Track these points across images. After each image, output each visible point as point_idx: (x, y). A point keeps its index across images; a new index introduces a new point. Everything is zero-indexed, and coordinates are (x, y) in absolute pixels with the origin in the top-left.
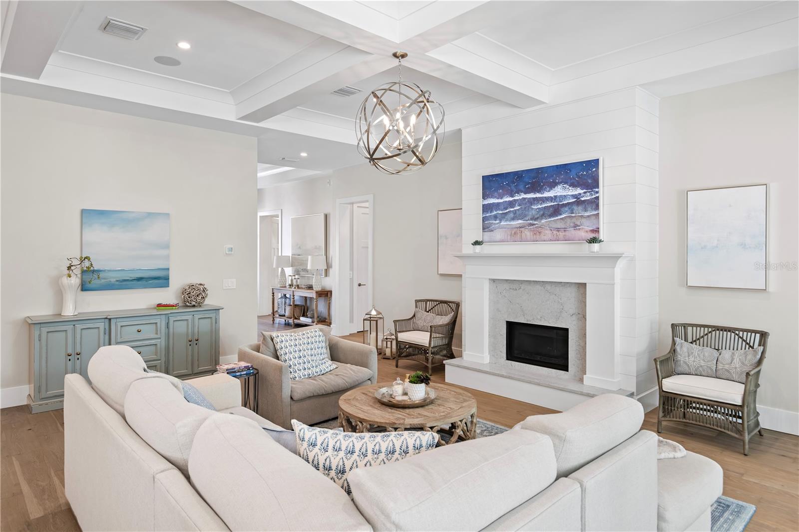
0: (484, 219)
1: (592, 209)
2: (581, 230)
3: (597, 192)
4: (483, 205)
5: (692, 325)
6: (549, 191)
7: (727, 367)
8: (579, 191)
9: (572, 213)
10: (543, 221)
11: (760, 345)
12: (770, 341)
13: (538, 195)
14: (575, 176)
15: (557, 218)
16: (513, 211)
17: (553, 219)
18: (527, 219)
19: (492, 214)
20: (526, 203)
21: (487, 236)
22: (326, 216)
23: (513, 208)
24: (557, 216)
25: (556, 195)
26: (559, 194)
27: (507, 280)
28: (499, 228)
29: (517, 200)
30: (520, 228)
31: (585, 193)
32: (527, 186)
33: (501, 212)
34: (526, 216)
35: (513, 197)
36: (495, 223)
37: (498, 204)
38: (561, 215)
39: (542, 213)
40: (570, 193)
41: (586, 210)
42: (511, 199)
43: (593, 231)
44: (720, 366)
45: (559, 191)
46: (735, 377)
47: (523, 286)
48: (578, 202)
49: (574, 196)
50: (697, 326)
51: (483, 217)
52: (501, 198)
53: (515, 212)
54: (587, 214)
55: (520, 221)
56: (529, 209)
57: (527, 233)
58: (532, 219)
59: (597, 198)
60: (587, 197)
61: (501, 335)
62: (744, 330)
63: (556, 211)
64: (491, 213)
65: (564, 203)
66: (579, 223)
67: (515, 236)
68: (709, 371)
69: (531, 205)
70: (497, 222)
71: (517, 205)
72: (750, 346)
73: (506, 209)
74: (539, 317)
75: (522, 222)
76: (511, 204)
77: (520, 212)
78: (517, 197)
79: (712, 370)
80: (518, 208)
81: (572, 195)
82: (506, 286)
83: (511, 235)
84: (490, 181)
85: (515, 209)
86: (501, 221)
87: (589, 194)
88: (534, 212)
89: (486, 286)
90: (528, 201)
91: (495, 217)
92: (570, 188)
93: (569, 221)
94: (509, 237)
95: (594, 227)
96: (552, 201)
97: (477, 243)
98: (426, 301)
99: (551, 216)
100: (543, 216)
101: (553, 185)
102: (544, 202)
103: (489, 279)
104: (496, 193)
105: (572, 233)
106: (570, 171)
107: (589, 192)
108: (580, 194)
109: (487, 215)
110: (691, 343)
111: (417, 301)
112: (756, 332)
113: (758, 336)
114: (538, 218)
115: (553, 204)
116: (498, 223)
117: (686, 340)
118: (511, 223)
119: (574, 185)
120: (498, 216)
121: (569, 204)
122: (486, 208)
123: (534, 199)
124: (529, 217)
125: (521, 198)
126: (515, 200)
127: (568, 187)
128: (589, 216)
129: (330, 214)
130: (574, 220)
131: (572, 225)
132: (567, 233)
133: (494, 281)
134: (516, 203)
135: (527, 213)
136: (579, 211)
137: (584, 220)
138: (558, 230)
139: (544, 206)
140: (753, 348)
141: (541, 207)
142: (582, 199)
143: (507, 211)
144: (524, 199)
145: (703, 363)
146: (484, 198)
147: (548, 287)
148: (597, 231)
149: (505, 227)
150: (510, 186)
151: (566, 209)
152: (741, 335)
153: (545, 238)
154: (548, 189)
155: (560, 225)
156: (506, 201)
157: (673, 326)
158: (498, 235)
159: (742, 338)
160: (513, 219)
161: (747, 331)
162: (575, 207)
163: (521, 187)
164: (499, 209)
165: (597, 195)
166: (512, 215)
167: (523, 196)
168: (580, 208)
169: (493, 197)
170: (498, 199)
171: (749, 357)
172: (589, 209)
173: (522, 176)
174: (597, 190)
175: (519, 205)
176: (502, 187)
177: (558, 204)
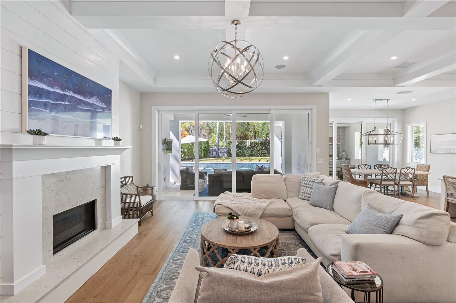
19: (41, 101)
20: (74, 101)
23: (64, 102)
25: (93, 103)
29: (67, 95)
32: (75, 87)
33: (52, 102)
35: (63, 91)
37: (49, 92)
42: (62, 93)
52: (52, 87)
65: (97, 110)
69: (78, 104)
71: (67, 100)
73: (57, 101)
76: (63, 97)
80: (68, 103)
82: (54, 180)
85: (65, 103)
91: (45, 105)
115: (91, 109)
123: (81, 100)
125: (70, 95)
127: (99, 100)
134: (66, 98)
139: (86, 108)
144: (73, 97)
154: (89, 96)
164: (50, 99)
167: (71, 94)
175: (69, 101)
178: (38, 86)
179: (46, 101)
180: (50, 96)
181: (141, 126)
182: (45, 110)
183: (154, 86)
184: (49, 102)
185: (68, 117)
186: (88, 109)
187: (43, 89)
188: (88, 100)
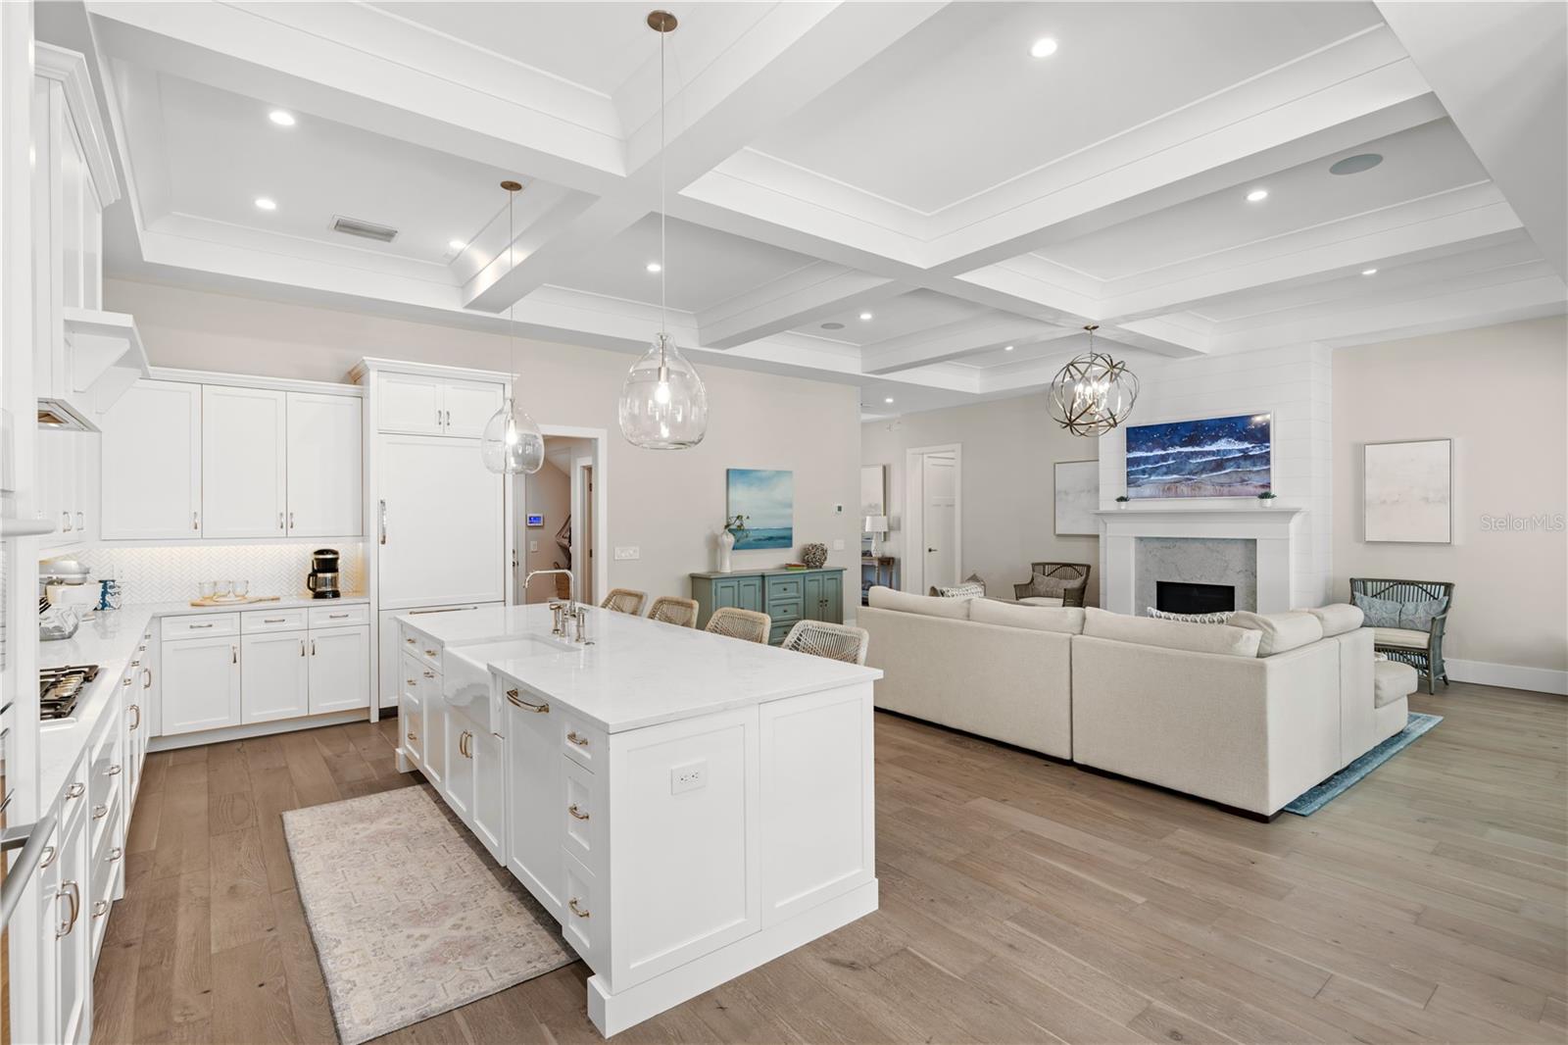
0: (1129, 474)
3: (1268, 447)
4: (1128, 459)
5: (1372, 580)
7: (1410, 617)
8: (1246, 445)
10: (1204, 476)
11: (1445, 595)
12: (1455, 592)
13: (1197, 449)
15: (1219, 473)
16: (1165, 466)
17: (1215, 474)
21: (1133, 491)
22: (884, 468)
26: (1222, 448)
27: (1158, 538)
28: (1148, 483)
34: (1182, 470)
35: (1165, 450)
37: (1147, 457)
38: (1225, 469)
39: (1201, 467)
41: (1255, 465)
42: (1163, 453)
43: (1263, 486)
44: (1404, 617)
45: (1222, 445)
46: (1420, 626)
47: (1178, 544)
49: (1240, 451)
50: (1377, 580)
52: (1151, 451)
53: (1168, 466)
54: (1255, 469)
57: (1184, 489)
58: (1189, 474)
59: (1268, 453)
60: (1257, 452)
61: (1151, 597)
62: (1428, 583)
63: (1219, 465)
67: (1170, 491)
68: (1392, 622)
70: (1146, 476)
72: (1434, 598)
73: (1157, 463)
74: (1199, 576)
76: (1164, 458)
77: (1175, 466)
78: (1171, 451)
79: (1395, 621)
82: (1157, 544)
83: (1164, 490)
84: (1136, 433)
86: (1150, 475)
88: (1192, 467)
89: (1133, 544)
91: (1144, 472)
93: (1234, 476)
94: (1161, 493)
95: (1265, 482)
97: (1121, 499)
98: (1044, 564)
99: (1212, 471)
100: (1203, 471)
101: (1215, 439)
103: (1136, 538)
105: (1238, 487)
108: (1248, 448)
110: (1373, 596)
111: (1034, 565)
112: (1441, 584)
113: (1443, 587)
117: (1365, 594)
119: (1240, 439)
121: (1234, 458)
122: (1130, 462)
128: (1258, 471)
129: (890, 466)
130: (1240, 475)
131: (1239, 480)
132: (1231, 488)
133: (1141, 539)
135: (1183, 467)
136: (1247, 466)
137: (1252, 475)
138: (1222, 485)
139: (1204, 460)
140: (1437, 599)
142: (1251, 453)
144: (1180, 453)
145: (1385, 615)
146: (1128, 451)
147: (1210, 544)
148: (1268, 486)
152: (1425, 587)
153: (1206, 493)
155: (1223, 480)
157: (1352, 581)
158: (1147, 490)
159: (1426, 591)
160: (1166, 474)
161: (1432, 583)
162: (1242, 462)
163: (1176, 440)
164: (1148, 464)
166: (1164, 469)
167: (1179, 449)
168: (1248, 462)
169: (1140, 450)
170: (1147, 452)
171: (1434, 607)
173: (1177, 428)
174: (1267, 444)
175: (1174, 459)
176: (1153, 440)
187: (1141, 457)
188: (1207, 448)
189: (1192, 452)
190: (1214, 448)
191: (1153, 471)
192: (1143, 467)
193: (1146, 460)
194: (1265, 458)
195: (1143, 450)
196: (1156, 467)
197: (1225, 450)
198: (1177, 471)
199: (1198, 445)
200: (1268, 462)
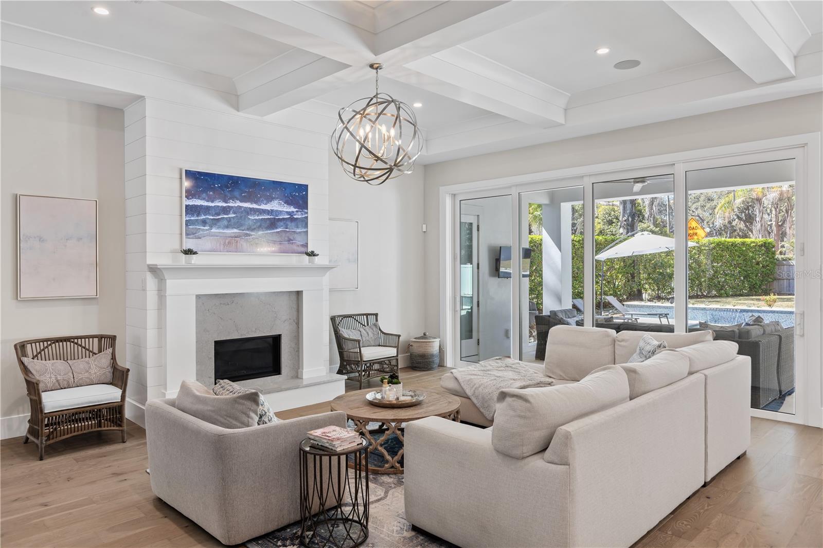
0: (187, 223)
1: (302, 226)
2: (293, 245)
3: (306, 213)
4: (187, 206)
6: (266, 204)
8: (292, 209)
9: (286, 228)
10: (260, 233)
13: (255, 206)
14: (289, 195)
15: (273, 231)
16: (226, 218)
17: (268, 231)
18: (243, 228)
19: (200, 218)
20: (242, 212)
21: (192, 243)
23: (227, 215)
24: (273, 229)
25: (272, 209)
26: (275, 209)
27: (217, 295)
28: (211, 235)
29: (232, 207)
30: (235, 237)
31: (297, 211)
32: (243, 194)
33: (212, 218)
34: (241, 225)
35: (226, 203)
36: (204, 229)
37: (208, 207)
38: (277, 228)
39: (259, 224)
40: (285, 210)
41: (297, 227)
42: (225, 205)
43: (302, 246)
45: (275, 205)
47: (234, 300)
48: (292, 219)
49: (288, 213)
51: (186, 221)
52: (212, 202)
53: (229, 220)
54: (298, 230)
55: (235, 231)
56: (245, 219)
57: (242, 244)
58: (248, 229)
59: (307, 218)
60: (299, 216)
61: (211, 358)
63: (272, 224)
64: (198, 216)
65: (280, 217)
66: (292, 238)
67: (230, 245)
69: (248, 214)
70: (207, 228)
71: (231, 212)
73: (219, 215)
74: (254, 329)
75: (238, 231)
76: (225, 210)
77: (236, 220)
78: (231, 204)
80: (234, 215)
81: (287, 212)
82: (215, 302)
83: (224, 244)
85: (229, 216)
86: (211, 227)
87: (300, 213)
88: (251, 223)
89: (193, 303)
90: (244, 210)
91: (204, 222)
92: (285, 205)
93: (284, 235)
94: (222, 247)
95: (304, 242)
96: (268, 214)
97: (189, 252)
99: (267, 228)
100: (260, 228)
101: (270, 199)
102: (261, 214)
103: (197, 296)
104: (204, 194)
105: (286, 246)
106: (285, 189)
107: (300, 212)
108: (293, 212)
109: (192, 218)
114: (255, 229)
115: (269, 217)
116: (207, 230)
118: (224, 231)
119: (288, 203)
120: (208, 221)
121: (283, 219)
122: (190, 210)
123: (252, 209)
124: (246, 227)
125: (236, 206)
126: (229, 206)
127: (283, 203)
128: (300, 232)
130: (288, 235)
131: (286, 238)
132: (281, 246)
133: (202, 296)
134: (230, 210)
135: (242, 222)
136: (292, 227)
137: (295, 236)
139: (261, 218)
140: (364, 325)
141: (257, 218)
142: (295, 217)
143: (220, 217)
144: (240, 207)
146: (189, 197)
147: (263, 298)
148: (306, 245)
149: (217, 234)
150: (223, 191)
151: (282, 224)
152: (356, 318)
154: (265, 202)
155: (275, 238)
156: (218, 206)
158: (205, 243)
159: (358, 320)
160: (227, 227)
161: (359, 315)
162: (289, 223)
163: (236, 193)
164: (210, 214)
165: (306, 215)
166: (225, 223)
167: (238, 204)
168: (293, 224)
169: (201, 198)
170: (208, 201)
172: (300, 226)
173: (237, 182)
174: (306, 211)
175: (234, 213)
176: (213, 189)
177: (275, 218)
178: (196, 204)
179: (204, 217)
180: (210, 212)
181: (424, 226)
182: (204, 227)
183: (426, 154)
184: (208, 218)
185: (233, 231)
186: (264, 217)
187: (201, 206)
188: (263, 207)
189: (250, 208)
190: (267, 207)
191: (215, 223)
192: (203, 217)
193: (207, 209)
194: (305, 222)
195: (204, 199)
196: (216, 218)
197: (277, 211)
198: (238, 225)
199: (256, 203)
200: (306, 226)
